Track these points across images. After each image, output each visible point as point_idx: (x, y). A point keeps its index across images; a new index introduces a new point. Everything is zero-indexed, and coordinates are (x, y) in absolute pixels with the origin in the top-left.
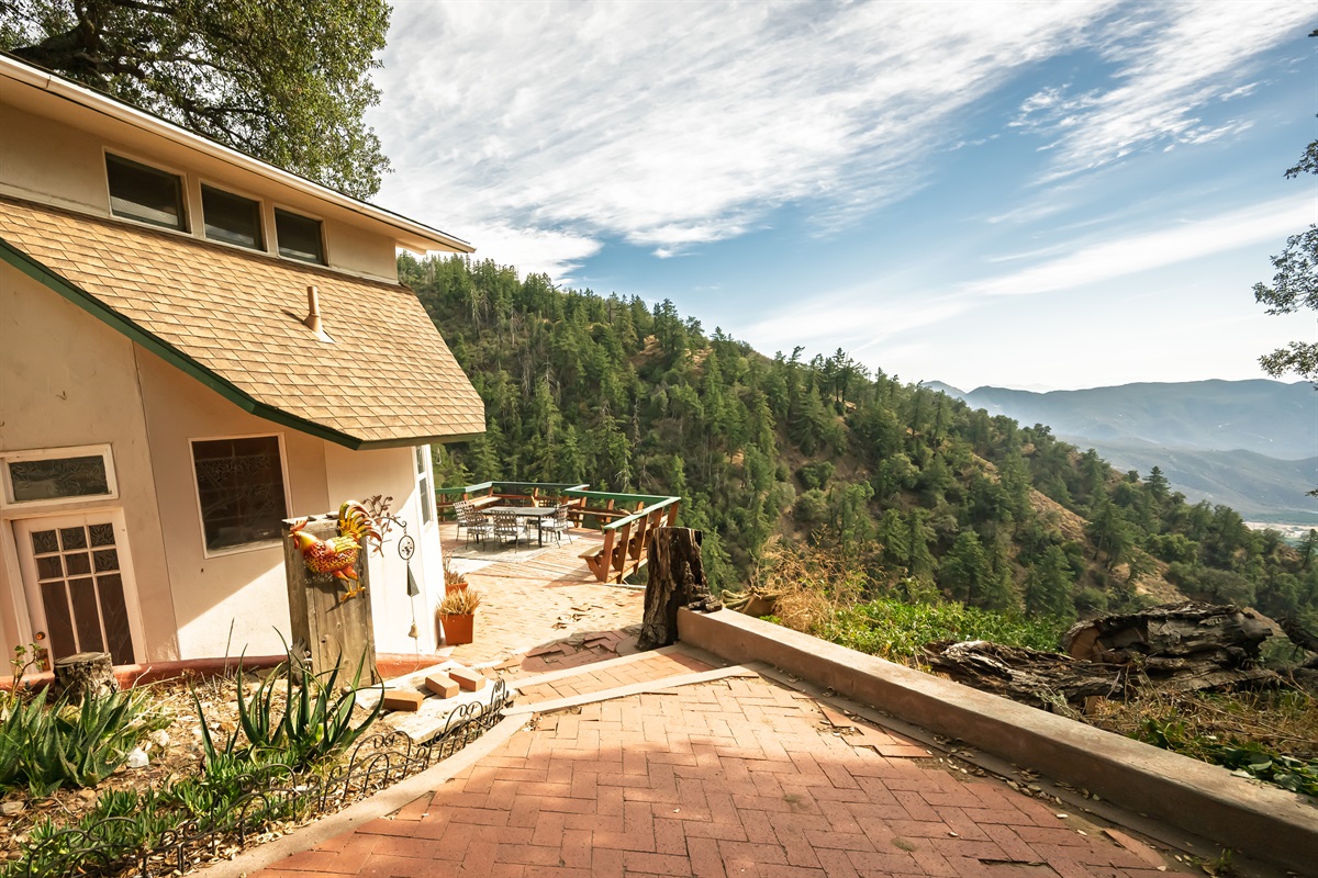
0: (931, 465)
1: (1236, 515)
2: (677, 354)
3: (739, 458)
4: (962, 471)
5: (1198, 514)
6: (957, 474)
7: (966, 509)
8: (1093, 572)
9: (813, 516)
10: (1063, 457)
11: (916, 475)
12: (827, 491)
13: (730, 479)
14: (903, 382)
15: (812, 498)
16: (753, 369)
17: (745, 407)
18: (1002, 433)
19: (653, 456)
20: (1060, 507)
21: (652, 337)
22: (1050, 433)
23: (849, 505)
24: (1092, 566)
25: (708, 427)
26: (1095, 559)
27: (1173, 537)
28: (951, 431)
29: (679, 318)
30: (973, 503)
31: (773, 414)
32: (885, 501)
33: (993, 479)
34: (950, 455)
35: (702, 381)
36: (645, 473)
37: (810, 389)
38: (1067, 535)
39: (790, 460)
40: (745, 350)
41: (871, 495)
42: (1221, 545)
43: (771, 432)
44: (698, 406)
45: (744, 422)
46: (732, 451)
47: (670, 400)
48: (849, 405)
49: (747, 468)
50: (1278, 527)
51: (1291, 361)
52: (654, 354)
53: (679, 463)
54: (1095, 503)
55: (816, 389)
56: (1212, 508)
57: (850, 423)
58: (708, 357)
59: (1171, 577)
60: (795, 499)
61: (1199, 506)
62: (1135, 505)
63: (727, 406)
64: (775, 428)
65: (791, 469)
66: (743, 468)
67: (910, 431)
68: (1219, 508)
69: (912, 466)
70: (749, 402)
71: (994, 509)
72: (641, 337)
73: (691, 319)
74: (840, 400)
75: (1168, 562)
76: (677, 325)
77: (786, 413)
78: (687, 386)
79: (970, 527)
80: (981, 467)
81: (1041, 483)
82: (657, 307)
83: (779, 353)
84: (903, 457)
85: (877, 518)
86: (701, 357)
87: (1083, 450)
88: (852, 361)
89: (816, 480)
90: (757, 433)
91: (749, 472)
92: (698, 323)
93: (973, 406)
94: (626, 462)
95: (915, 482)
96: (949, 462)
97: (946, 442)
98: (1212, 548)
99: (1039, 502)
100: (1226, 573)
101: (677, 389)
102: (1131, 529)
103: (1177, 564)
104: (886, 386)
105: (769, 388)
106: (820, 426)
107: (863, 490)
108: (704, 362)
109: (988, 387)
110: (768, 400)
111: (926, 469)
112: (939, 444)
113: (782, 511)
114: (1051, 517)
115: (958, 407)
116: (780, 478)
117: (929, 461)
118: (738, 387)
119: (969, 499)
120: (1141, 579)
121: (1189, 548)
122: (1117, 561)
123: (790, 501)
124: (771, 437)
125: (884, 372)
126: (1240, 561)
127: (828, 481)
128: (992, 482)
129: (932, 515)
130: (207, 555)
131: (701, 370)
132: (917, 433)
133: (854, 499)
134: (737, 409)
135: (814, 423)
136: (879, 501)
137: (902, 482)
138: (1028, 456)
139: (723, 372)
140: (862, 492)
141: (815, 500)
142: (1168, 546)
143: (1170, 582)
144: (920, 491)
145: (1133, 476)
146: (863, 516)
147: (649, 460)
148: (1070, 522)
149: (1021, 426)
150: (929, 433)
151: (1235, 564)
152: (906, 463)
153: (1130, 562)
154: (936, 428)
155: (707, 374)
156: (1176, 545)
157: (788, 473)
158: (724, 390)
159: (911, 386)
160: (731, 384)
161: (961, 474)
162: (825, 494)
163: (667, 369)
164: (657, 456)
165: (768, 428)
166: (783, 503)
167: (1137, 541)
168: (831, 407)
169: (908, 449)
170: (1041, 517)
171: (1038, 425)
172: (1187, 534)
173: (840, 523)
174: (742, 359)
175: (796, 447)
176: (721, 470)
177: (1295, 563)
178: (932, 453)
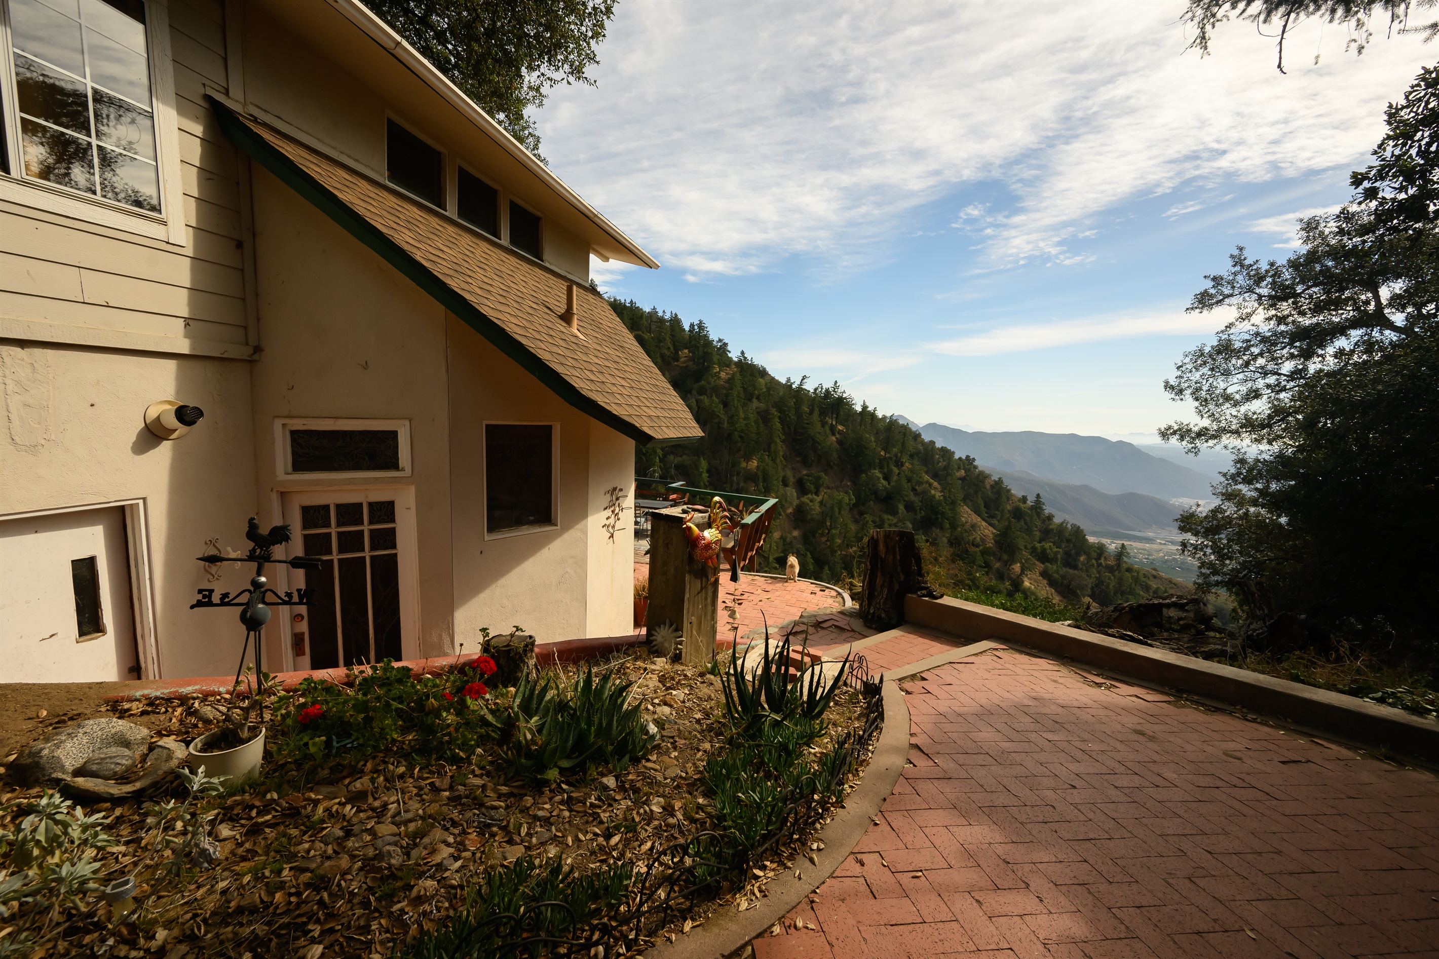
0: (896, 481)
1: (1082, 531)
2: (707, 369)
3: (754, 464)
4: (917, 487)
5: (1062, 527)
6: (914, 490)
7: (918, 517)
8: (998, 569)
9: (809, 517)
10: (983, 482)
11: (885, 488)
12: (821, 497)
13: (745, 482)
14: (880, 414)
15: (808, 501)
16: (769, 389)
17: (760, 421)
18: (944, 461)
19: (681, 456)
20: (979, 519)
21: (686, 351)
22: (975, 463)
23: (836, 510)
24: (998, 565)
25: (730, 435)
26: (999, 560)
27: (1047, 545)
28: (911, 456)
29: (711, 338)
30: (923, 513)
31: (783, 429)
32: (862, 508)
33: (938, 495)
34: (909, 474)
35: (727, 395)
36: (673, 471)
37: (811, 412)
38: (983, 540)
39: (793, 469)
40: (763, 373)
41: (852, 502)
42: (1073, 552)
43: (780, 444)
44: (722, 416)
45: (759, 434)
46: (748, 458)
47: (699, 408)
48: (840, 427)
49: (760, 473)
50: (1104, 541)
51: (1175, 433)
52: (687, 367)
53: (704, 465)
54: (1001, 518)
55: (816, 412)
56: (1069, 526)
57: (840, 442)
58: (733, 375)
59: (1044, 574)
60: (796, 502)
61: (1062, 523)
62: (1025, 520)
63: (746, 418)
64: (783, 441)
65: (794, 477)
66: (756, 473)
67: (882, 453)
68: (1074, 526)
69: (883, 481)
70: (764, 417)
71: (937, 519)
72: (677, 350)
73: (720, 340)
74: (834, 423)
75: (1043, 563)
76: (708, 343)
77: (792, 429)
78: (714, 398)
79: (921, 531)
80: (930, 485)
81: (968, 501)
82: (692, 325)
83: (789, 379)
84: (877, 473)
85: (856, 521)
86: (727, 374)
87: (995, 477)
88: (844, 392)
89: (812, 487)
90: (769, 445)
91: (761, 477)
92: (725, 344)
93: (926, 437)
94: (657, 460)
95: (885, 494)
96: (909, 480)
97: (907, 464)
98: (1067, 554)
99: (967, 515)
100: (1076, 572)
101: (705, 400)
102: (1023, 538)
103: (1048, 565)
104: (867, 416)
105: (780, 406)
106: (818, 443)
107: (847, 498)
108: (729, 379)
109: (935, 424)
110: (780, 418)
111: (893, 484)
112: (902, 465)
113: (785, 511)
114: (974, 526)
115: (917, 436)
116: (785, 484)
117: (895, 478)
118: (755, 403)
119: (921, 509)
120: (1027, 575)
121: (1056, 553)
122: (1013, 562)
123: (791, 504)
124: (780, 448)
125: (867, 404)
126: (1083, 564)
127: (821, 489)
128: (937, 497)
129: (895, 521)
130: (487, 538)
131: (727, 385)
132: (888, 455)
133: (840, 504)
134: (755, 422)
135: (813, 440)
136: (858, 508)
137: (875, 493)
138: (960, 479)
139: (745, 389)
140: (846, 499)
141: (811, 504)
142: (1044, 550)
143: (1044, 578)
144: (887, 501)
145: (1024, 499)
146: (845, 518)
147: (678, 460)
148: (986, 531)
149: (957, 456)
150: (896, 456)
151: (1080, 566)
152: (879, 478)
153: (1021, 562)
154: (901, 452)
155: (732, 389)
156: (1048, 551)
157: (792, 480)
158: (744, 405)
159: (884, 417)
160: (750, 400)
161: (916, 490)
162: (818, 499)
163: (698, 380)
164: (684, 457)
165: (778, 441)
166: (786, 505)
167: (1026, 547)
168: (827, 428)
169: (881, 468)
170: (967, 526)
171: (968, 457)
172: (1054, 543)
173: (828, 524)
174: (761, 380)
175: (798, 459)
176: (738, 473)
177: (1112, 566)
178: (897, 471)
